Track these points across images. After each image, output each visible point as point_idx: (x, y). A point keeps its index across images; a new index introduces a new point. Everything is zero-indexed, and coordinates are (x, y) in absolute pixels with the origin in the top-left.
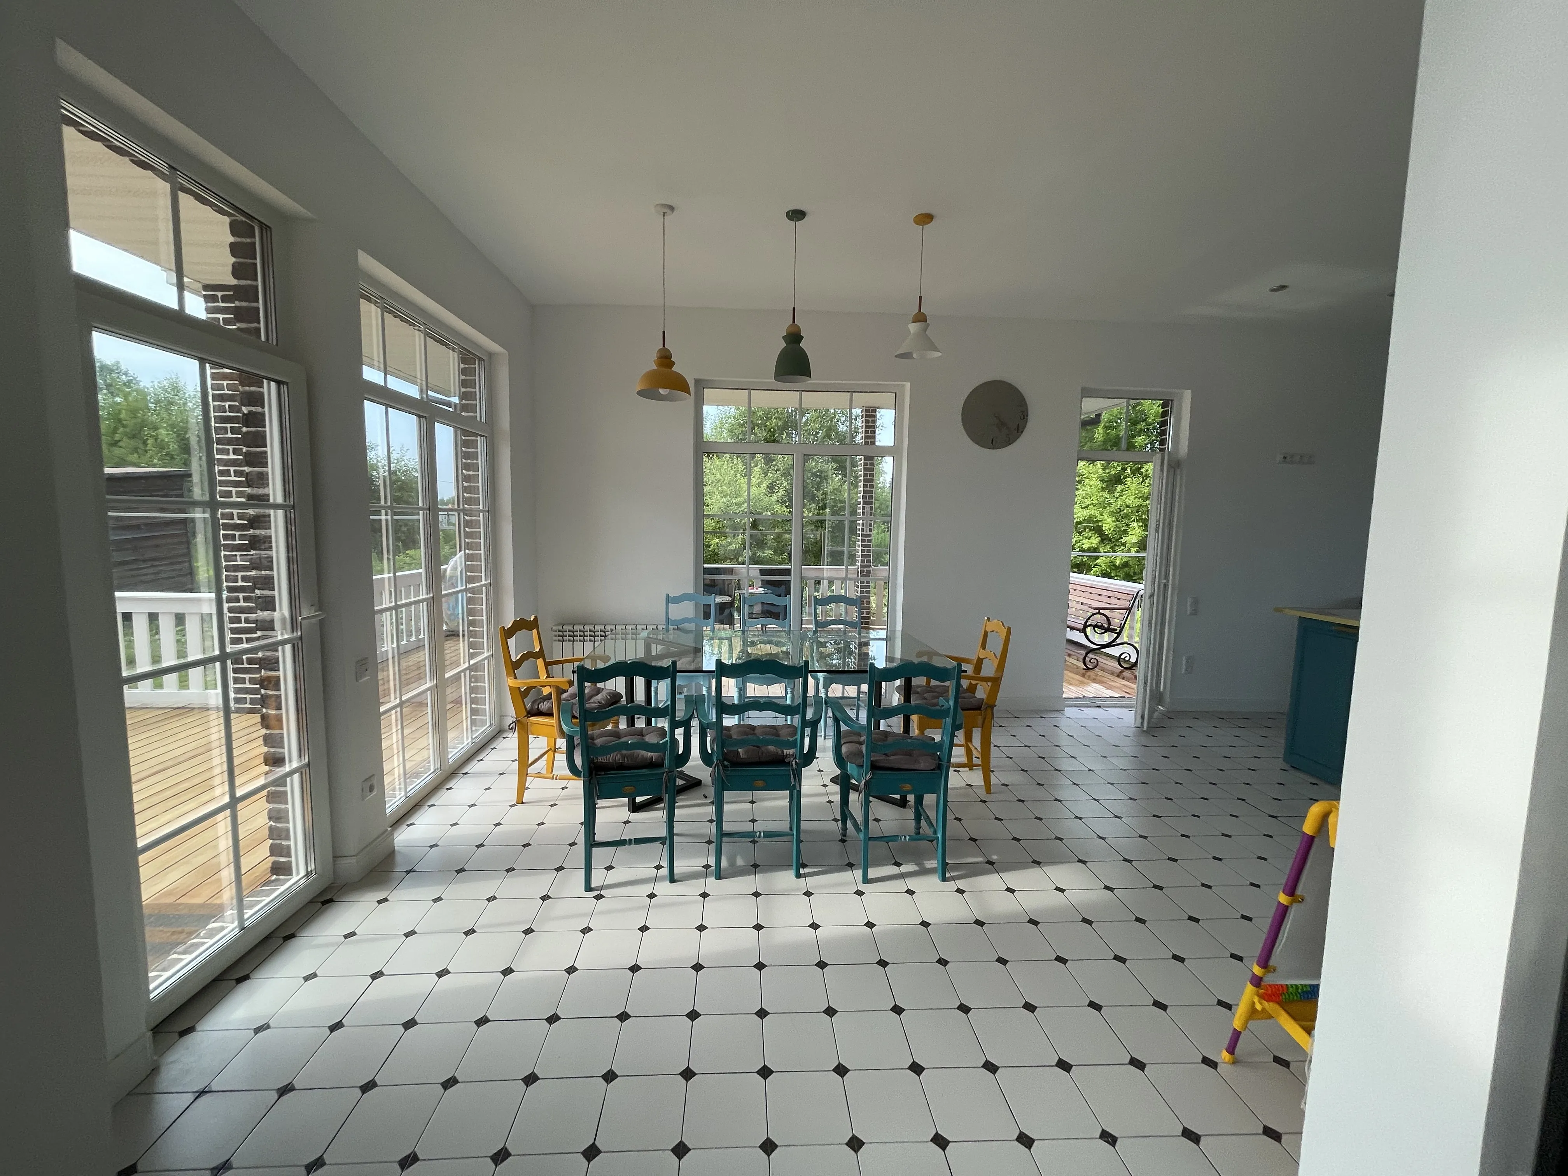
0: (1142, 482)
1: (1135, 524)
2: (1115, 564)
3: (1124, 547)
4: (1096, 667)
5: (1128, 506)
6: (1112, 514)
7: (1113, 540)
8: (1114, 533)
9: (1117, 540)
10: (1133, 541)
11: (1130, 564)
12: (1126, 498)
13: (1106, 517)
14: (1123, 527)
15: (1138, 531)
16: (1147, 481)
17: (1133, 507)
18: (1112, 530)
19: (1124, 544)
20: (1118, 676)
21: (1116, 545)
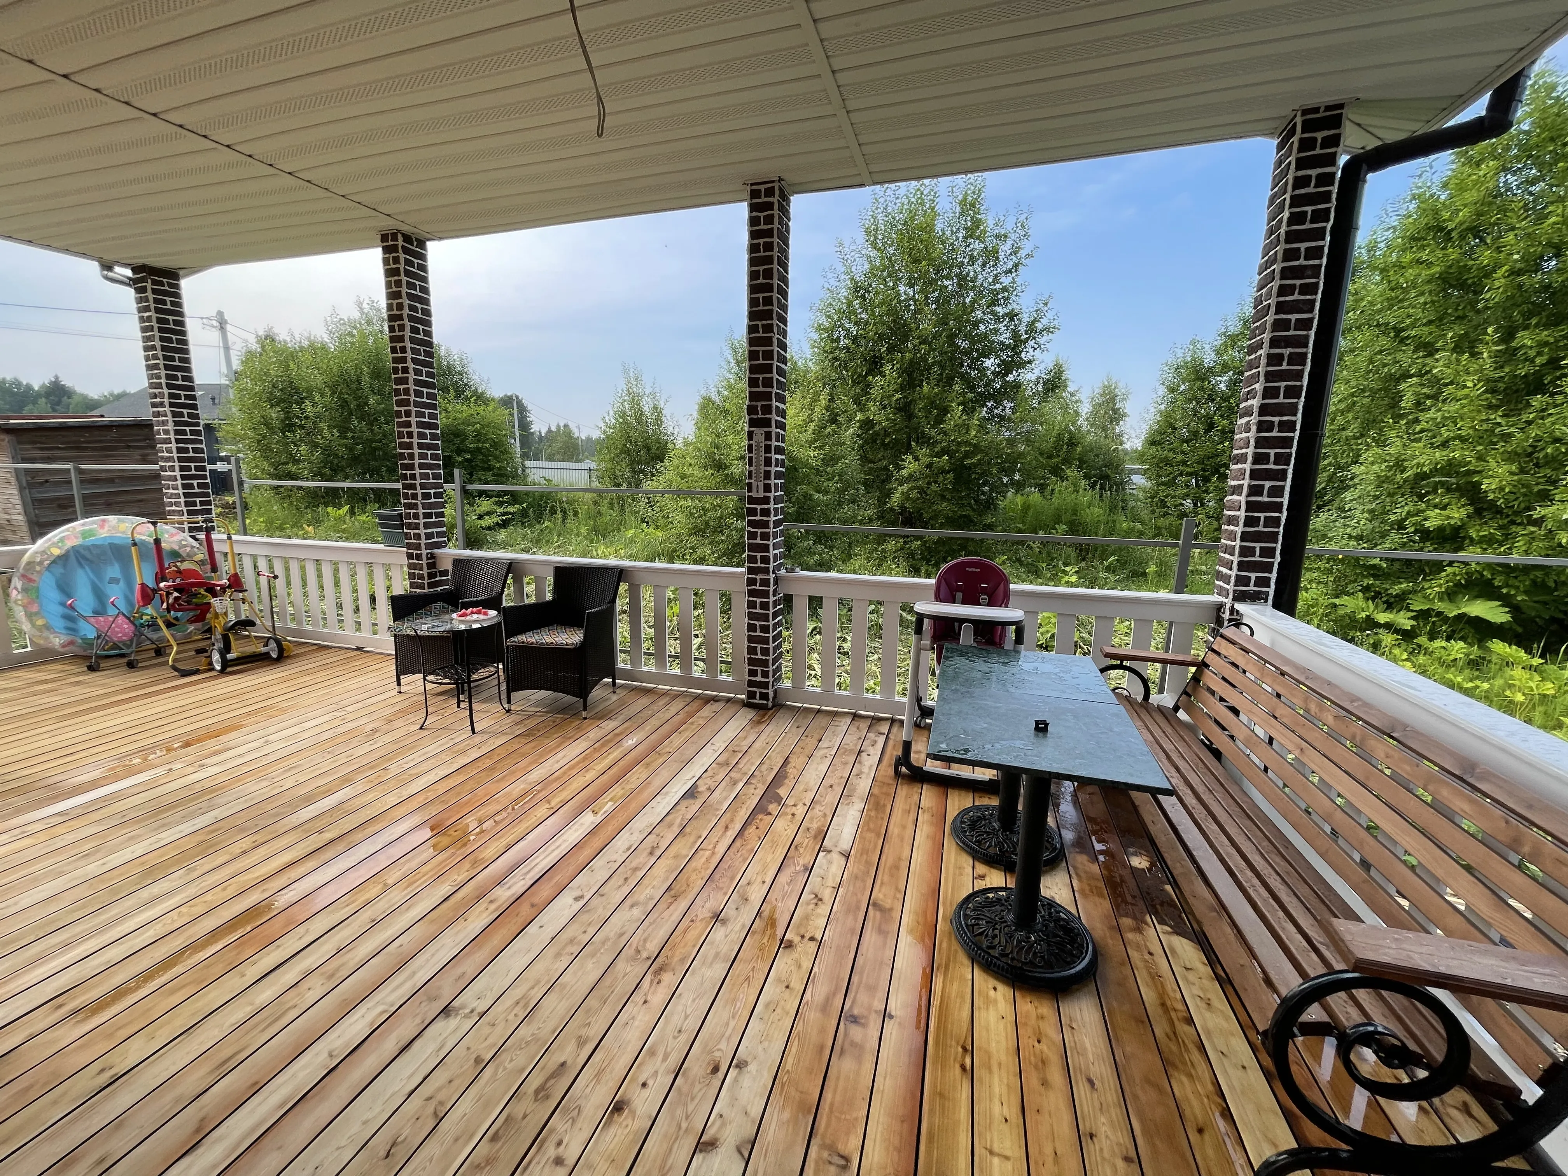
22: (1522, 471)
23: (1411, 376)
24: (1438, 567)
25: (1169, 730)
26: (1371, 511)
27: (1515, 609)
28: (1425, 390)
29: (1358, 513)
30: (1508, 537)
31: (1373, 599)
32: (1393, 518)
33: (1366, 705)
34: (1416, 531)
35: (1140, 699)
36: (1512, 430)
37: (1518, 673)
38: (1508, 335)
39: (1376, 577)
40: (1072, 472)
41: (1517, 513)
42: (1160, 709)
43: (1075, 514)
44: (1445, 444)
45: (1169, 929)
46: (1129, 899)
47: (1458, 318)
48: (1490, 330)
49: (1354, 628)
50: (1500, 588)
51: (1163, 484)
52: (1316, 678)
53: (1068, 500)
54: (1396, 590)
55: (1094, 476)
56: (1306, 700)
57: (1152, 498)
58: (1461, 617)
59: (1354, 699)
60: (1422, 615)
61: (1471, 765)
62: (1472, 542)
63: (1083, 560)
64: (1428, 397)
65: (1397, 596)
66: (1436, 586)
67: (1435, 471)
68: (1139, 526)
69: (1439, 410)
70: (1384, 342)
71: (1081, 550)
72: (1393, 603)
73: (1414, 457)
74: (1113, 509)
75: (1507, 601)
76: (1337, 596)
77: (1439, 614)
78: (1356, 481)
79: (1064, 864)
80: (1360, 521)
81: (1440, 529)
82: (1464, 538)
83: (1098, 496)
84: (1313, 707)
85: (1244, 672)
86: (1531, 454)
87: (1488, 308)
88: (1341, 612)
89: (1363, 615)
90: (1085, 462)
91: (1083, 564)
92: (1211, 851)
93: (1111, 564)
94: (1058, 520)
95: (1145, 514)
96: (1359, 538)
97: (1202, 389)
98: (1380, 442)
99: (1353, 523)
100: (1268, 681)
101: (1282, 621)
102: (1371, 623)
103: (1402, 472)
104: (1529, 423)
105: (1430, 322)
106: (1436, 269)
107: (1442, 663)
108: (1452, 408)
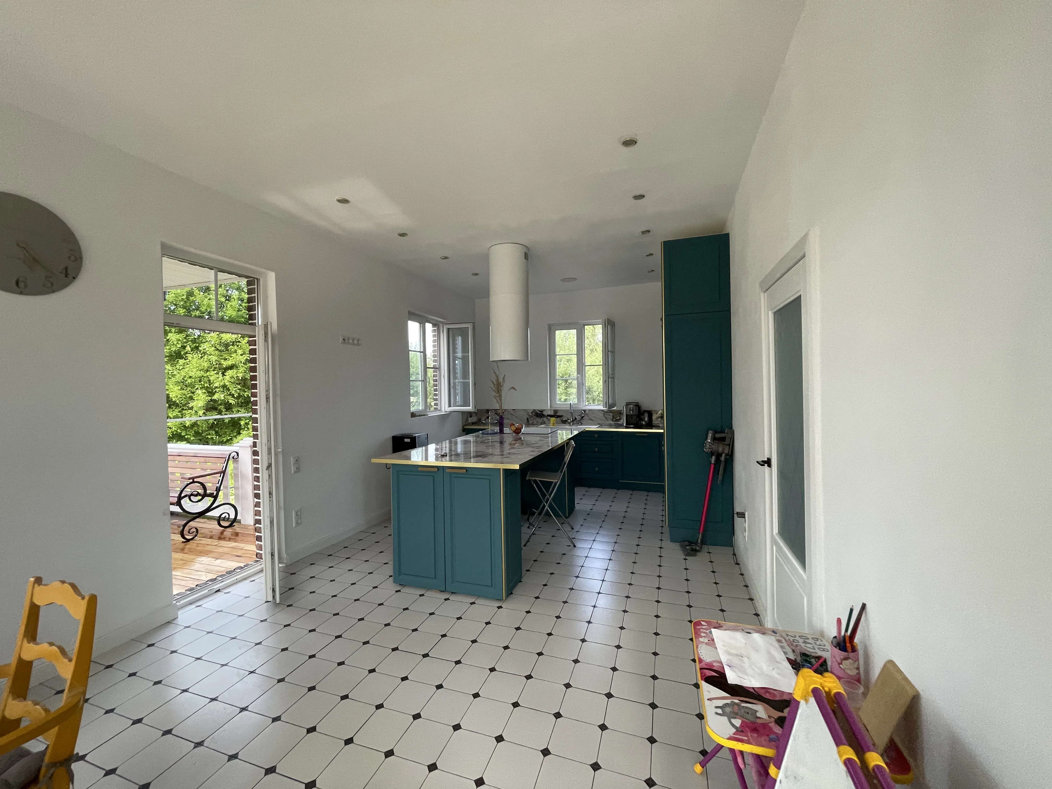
0: (201, 357)
1: (199, 392)
2: (185, 425)
3: (191, 411)
4: (196, 536)
5: (190, 377)
6: (177, 383)
7: (180, 405)
8: (181, 399)
9: (184, 405)
10: (200, 405)
11: (198, 424)
12: (188, 371)
13: (171, 386)
14: (188, 394)
15: (203, 397)
16: (206, 357)
17: (196, 378)
18: (179, 397)
19: (191, 408)
20: (220, 538)
21: (183, 409)
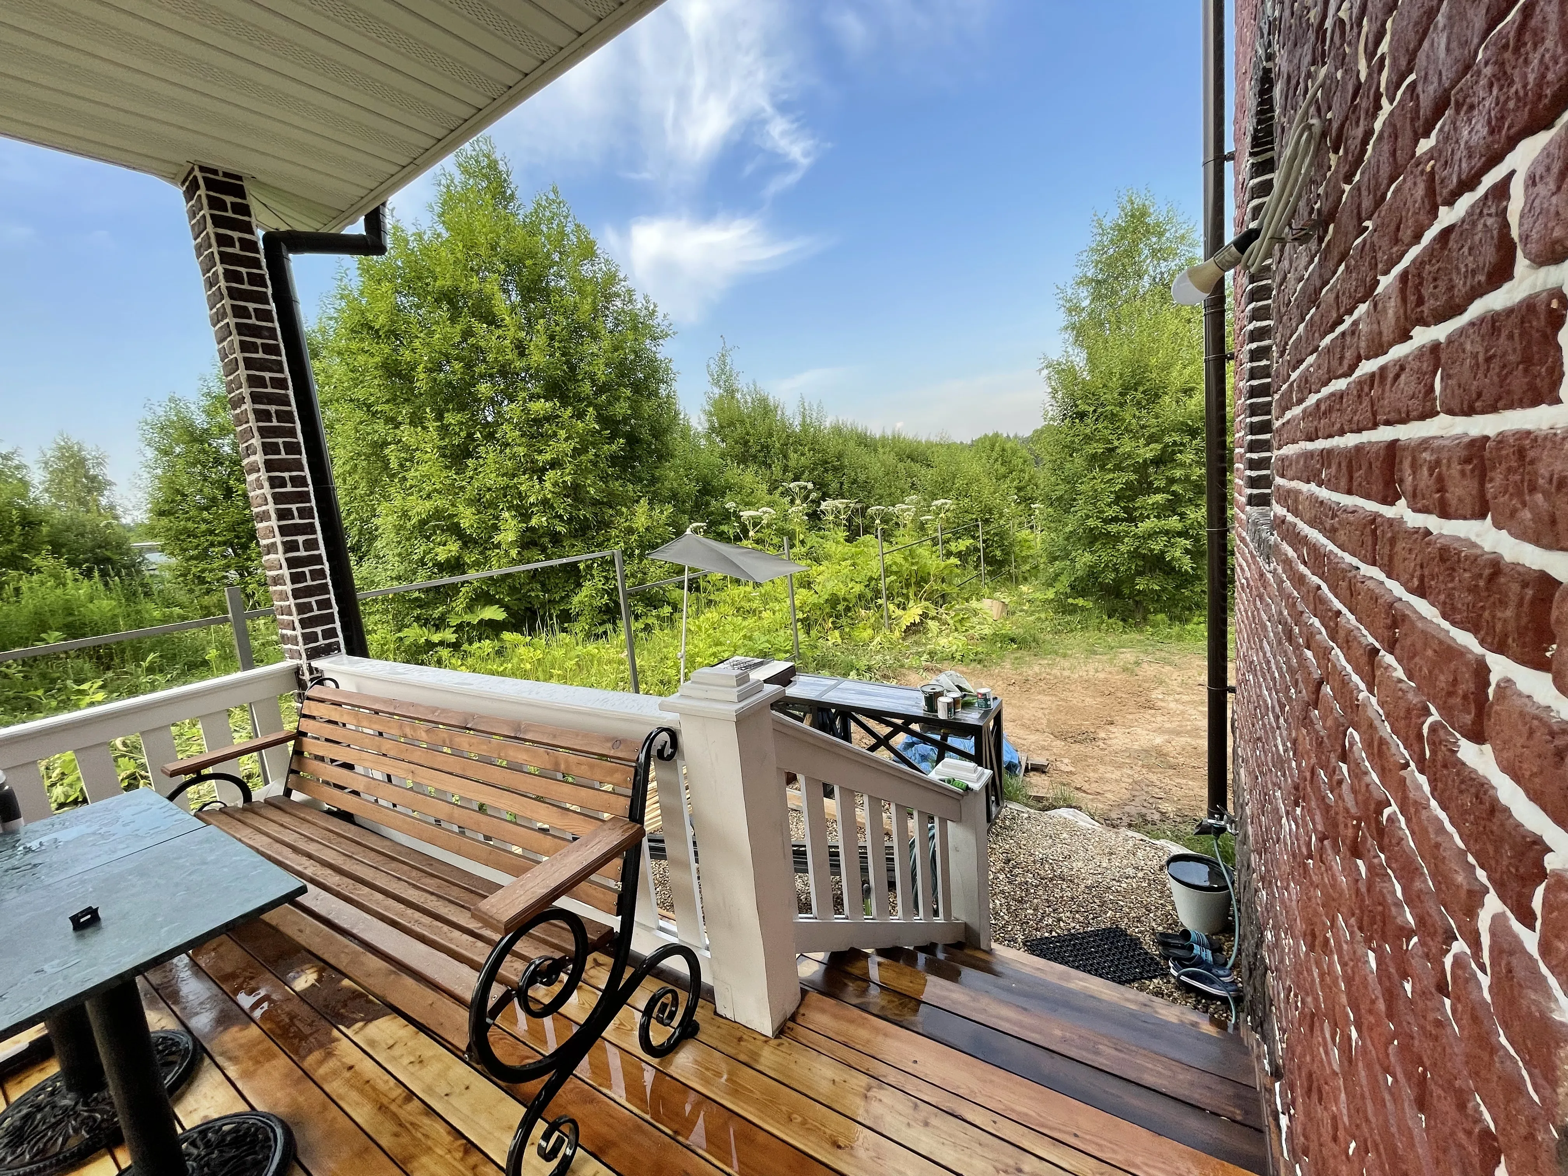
22: (479, 513)
23: (390, 444)
24: (454, 589)
25: (286, 819)
26: (400, 555)
27: (507, 608)
28: (402, 455)
29: (390, 557)
30: (487, 559)
31: (425, 625)
32: (416, 557)
33: (444, 711)
34: (434, 565)
35: (240, 803)
36: (464, 483)
37: (522, 650)
38: (440, 417)
39: (420, 607)
40: (44, 561)
41: (486, 542)
42: (269, 803)
43: (71, 614)
44: (429, 496)
45: (360, 1024)
46: (307, 1030)
47: (405, 400)
48: (428, 410)
49: (420, 653)
50: (494, 595)
51: (192, 558)
52: (402, 704)
53: (51, 598)
54: (436, 613)
55: (86, 561)
56: (401, 727)
57: (184, 575)
58: (481, 621)
59: (434, 710)
60: (459, 628)
61: (517, 726)
62: (470, 567)
63: (108, 668)
64: (406, 460)
65: (439, 618)
66: (460, 604)
67: (430, 517)
68: (177, 610)
69: (416, 470)
70: (360, 414)
71: (99, 658)
72: (440, 624)
73: (413, 507)
74: (131, 596)
75: (500, 603)
76: (400, 631)
77: (469, 624)
78: (380, 531)
79: (207, 1061)
80: (395, 566)
81: (448, 560)
82: (463, 565)
83: (101, 587)
84: (408, 731)
85: (344, 725)
86: (479, 500)
87: (421, 394)
88: (407, 642)
89: (423, 640)
90: (63, 545)
91: (110, 674)
92: (369, 917)
93: (152, 663)
94: (44, 627)
95: (182, 596)
96: (399, 578)
97: (204, 451)
98: (387, 498)
99: (389, 567)
100: (365, 723)
101: (359, 664)
102: (430, 645)
103: (409, 520)
104: (471, 478)
105: (388, 401)
106: (377, 359)
107: (482, 659)
108: (424, 468)
